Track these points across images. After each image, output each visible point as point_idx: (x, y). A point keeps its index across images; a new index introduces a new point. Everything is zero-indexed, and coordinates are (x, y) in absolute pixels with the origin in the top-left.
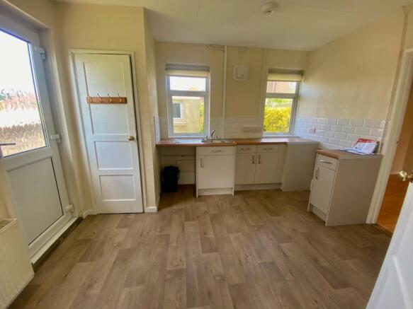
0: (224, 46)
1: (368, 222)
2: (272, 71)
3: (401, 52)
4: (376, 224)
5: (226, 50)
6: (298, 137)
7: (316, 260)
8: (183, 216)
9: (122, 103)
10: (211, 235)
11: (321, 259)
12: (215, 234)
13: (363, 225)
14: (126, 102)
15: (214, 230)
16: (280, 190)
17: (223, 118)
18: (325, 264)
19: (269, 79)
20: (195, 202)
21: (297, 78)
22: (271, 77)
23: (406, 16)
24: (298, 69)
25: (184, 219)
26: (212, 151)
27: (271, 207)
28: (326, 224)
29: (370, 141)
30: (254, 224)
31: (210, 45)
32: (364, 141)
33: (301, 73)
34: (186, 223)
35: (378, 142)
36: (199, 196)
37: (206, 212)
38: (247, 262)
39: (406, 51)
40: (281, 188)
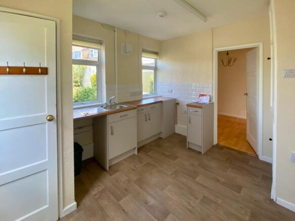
0: (114, 27)
1: (215, 144)
2: (145, 51)
3: (213, 49)
4: (218, 144)
5: (116, 31)
6: (161, 96)
7: (218, 180)
8: (112, 197)
9: (42, 74)
10: (152, 201)
11: (219, 178)
12: (154, 198)
13: (214, 146)
14: (47, 73)
15: (150, 195)
16: (160, 138)
17: (116, 85)
18: (223, 180)
19: (143, 56)
20: (111, 175)
21: (155, 56)
22: (144, 55)
23: (213, 32)
24: (156, 51)
25: (115, 200)
26: (121, 116)
27: (168, 153)
28: (202, 153)
29: (206, 95)
30: (170, 173)
31: (105, 25)
32: (203, 95)
33: (156, 53)
34: (120, 203)
35: (210, 96)
36: (109, 167)
37: (129, 181)
38: (193, 207)
39: (215, 49)
40: (161, 136)
